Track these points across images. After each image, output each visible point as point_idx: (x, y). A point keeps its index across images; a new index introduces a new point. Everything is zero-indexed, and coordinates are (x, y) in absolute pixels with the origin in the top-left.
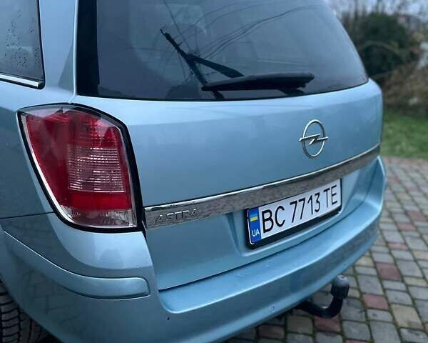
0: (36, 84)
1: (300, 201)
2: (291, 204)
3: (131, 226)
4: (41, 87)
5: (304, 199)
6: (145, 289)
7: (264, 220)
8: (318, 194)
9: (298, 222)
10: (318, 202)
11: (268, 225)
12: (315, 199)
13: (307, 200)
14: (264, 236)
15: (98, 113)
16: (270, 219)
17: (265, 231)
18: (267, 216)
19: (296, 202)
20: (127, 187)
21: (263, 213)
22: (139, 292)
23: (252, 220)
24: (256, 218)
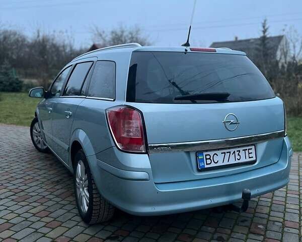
0: (113, 100)
1: (227, 153)
2: (222, 153)
3: (143, 152)
4: (114, 100)
5: (230, 152)
6: (148, 178)
7: (206, 159)
8: (239, 151)
9: (226, 163)
10: (239, 155)
11: (209, 161)
12: (237, 153)
13: (232, 153)
14: (206, 166)
15: (134, 109)
16: (210, 159)
17: (207, 164)
18: (208, 157)
19: (225, 153)
20: (142, 136)
21: (206, 155)
22: (144, 178)
23: (200, 158)
24: (202, 157)
